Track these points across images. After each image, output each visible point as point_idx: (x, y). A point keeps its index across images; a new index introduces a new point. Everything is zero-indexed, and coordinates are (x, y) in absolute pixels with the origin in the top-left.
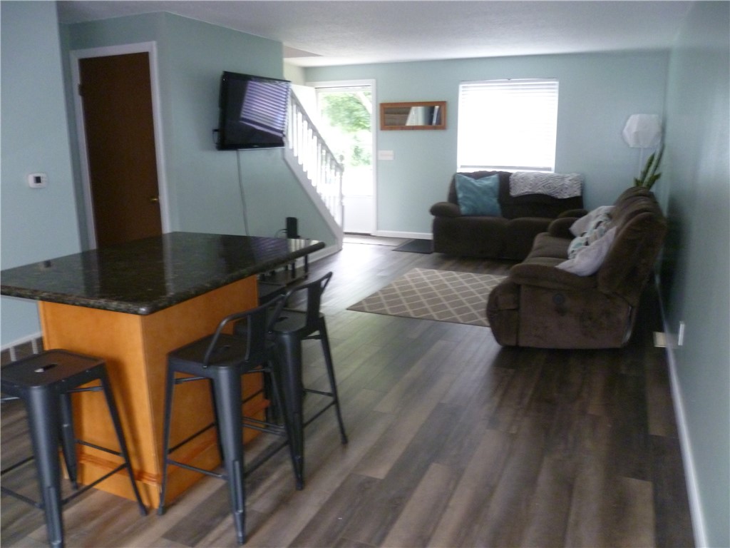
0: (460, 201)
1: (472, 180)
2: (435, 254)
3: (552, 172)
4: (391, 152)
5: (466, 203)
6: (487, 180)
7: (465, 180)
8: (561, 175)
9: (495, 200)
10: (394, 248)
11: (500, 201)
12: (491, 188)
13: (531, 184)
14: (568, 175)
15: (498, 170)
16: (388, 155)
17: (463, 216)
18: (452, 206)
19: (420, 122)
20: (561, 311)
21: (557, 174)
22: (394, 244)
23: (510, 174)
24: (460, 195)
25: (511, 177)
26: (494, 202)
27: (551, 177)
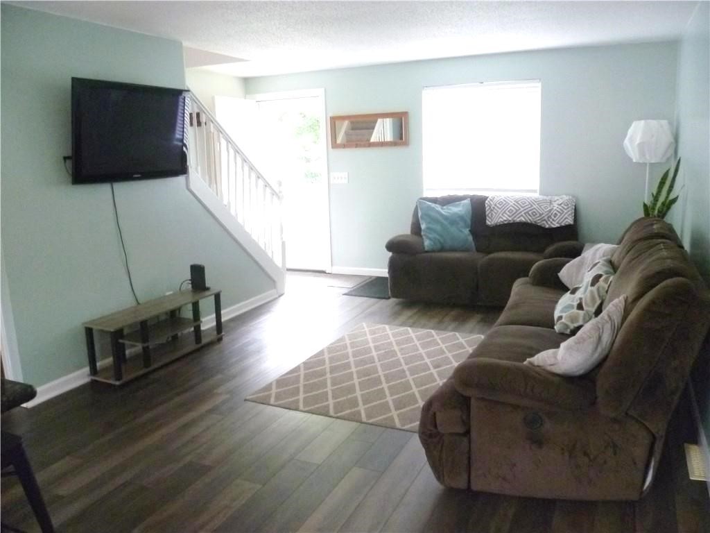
0: (422, 233)
1: (438, 207)
2: (393, 300)
3: (536, 195)
4: (345, 174)
5: (430, 236)
6: (456, 206)
7: (429, 206)
8: (548, 198)
9: (467, 231)
10: (346, 291)
11: (473, 232)
12: (462, 218)
13: (510, 211)
14: (556, 198)
15: (471, 193)
16: (340, 177)
17: (427, 252)
18: (415, 239)
19: (389, 137)
20: (538, 441)
21: (541, 197)
22: (349, 285)
23: (486, 198)
24: (423, 226)
25: (487, 202)
26: (465, 234)
27: (536, 201)
